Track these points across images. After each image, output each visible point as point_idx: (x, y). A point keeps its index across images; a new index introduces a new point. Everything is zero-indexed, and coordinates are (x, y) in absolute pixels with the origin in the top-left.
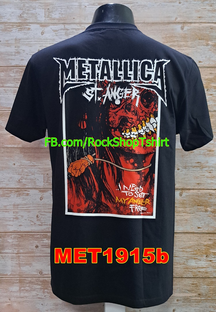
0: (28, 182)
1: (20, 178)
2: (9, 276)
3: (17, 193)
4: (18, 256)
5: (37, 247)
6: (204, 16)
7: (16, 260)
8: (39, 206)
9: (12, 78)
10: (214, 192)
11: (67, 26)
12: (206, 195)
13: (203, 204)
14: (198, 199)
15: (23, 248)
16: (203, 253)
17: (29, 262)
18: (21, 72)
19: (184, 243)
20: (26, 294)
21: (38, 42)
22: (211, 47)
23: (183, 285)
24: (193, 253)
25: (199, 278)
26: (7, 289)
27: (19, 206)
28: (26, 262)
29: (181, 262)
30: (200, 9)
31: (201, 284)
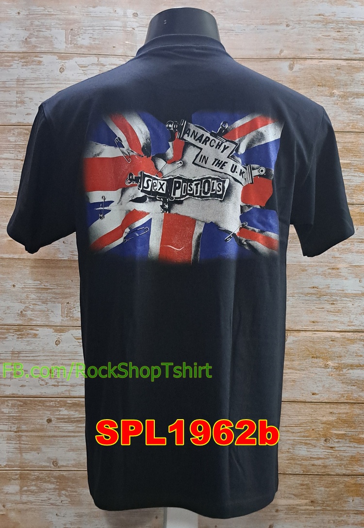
0: (36, 314)
1: (23, 308)
4: (19, 435)
5: (49, 421)
6: (327, 48)
7: (14, 442)
9: (11, 144)
10: (338, 335)
12: (325, 341)
14: (312, 347)
16: (319, 434)
17: (37, 446)
18: (26, 134)
20: (31, 498)
22: (337, 100)
23: (286, 487)
28: (31, 446)
30: (320, 36)
31: (315, 484)
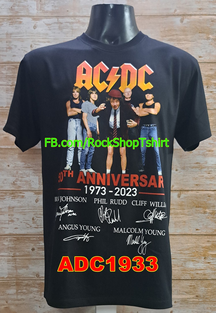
2: (5, 278)
3: (12, 195)
8: (35, 208)
11: (61, 20)
13: (202, 205)
15: (19, 251)
19: (182, 245)
21: (31, 37)
24: (191, 255)
25: (197, 280)
26: (4, 292)
27: (14, 209)
29: (179, 264)
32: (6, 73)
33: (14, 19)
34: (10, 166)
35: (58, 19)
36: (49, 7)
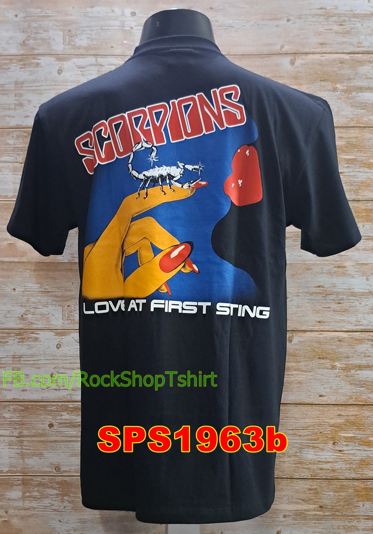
0: (37, 318)
1: (24, 311)
2: (5, 473)
3: (19, 337)
4: (21, 440)
5: (51, 426)
6: (328, 42)
7: (16, 447)
9: (10, 147)
10: (345, 335)
12: (332, 341)
13: (328, 356)
14: (318, 348)
16: (327, 437)
17: (39, 451)
18: (26, 137)
19: (296, 421)
20: (34, 504)
21: (54, 87)
22: (340, 95)
23: (294, 492)
24: (310, 437)
25: (321, 480)
26: (2, 495)
27: (22, 359)
28: (32, 451)
29: (291, 452)
30: (322, 30)
31: (323, 489)
32: (13, 144)
33: (27, 60)
34: (17, 290)
35: (96, 59)
36: (82, 40)
